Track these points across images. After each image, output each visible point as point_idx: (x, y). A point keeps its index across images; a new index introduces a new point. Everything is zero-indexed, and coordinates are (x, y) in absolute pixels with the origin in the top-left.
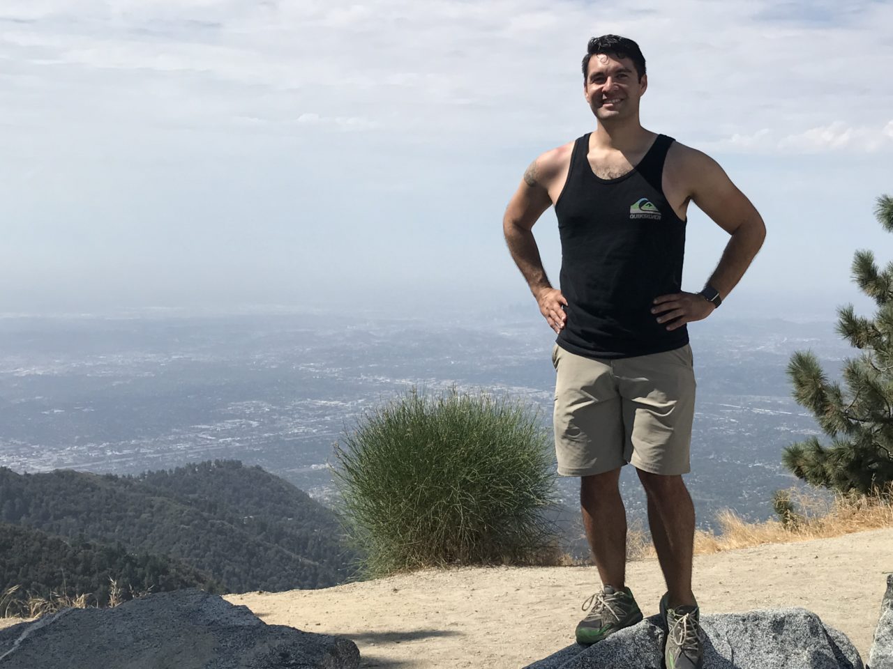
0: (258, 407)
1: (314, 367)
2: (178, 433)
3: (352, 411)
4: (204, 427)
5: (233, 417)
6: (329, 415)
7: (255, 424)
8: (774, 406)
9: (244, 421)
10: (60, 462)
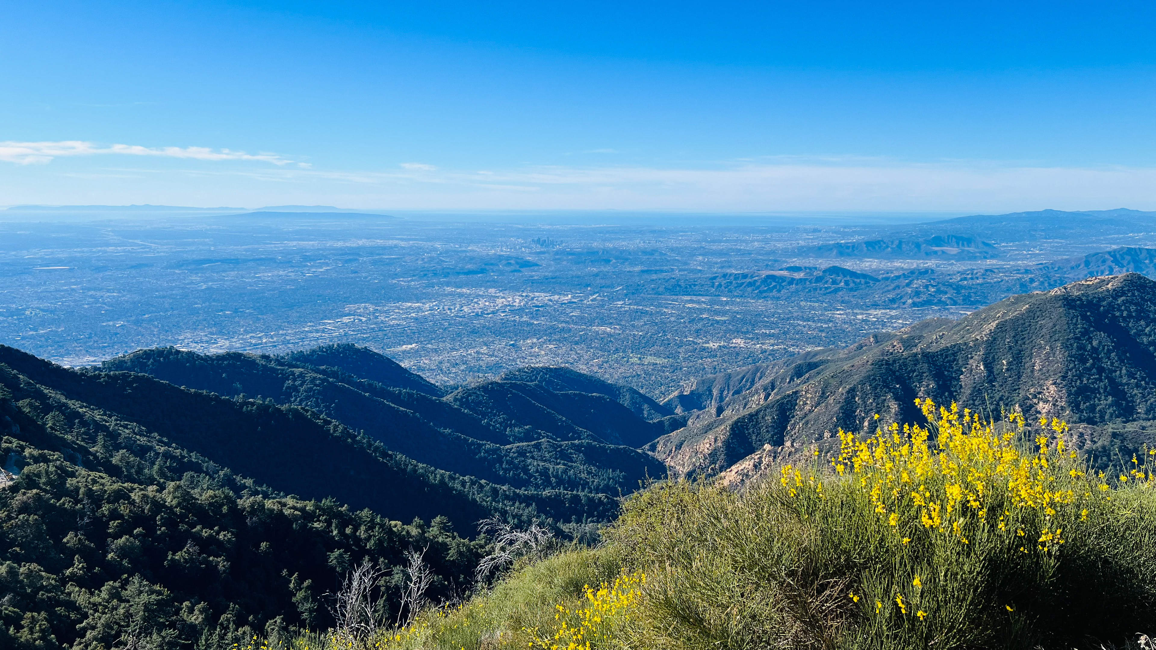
0: (366, 308)
1: (402, 281)
2: (312, 326)
3: (430, 310)
4: (329, 321)
5: (349, 314)
6: (414, 312)
7: (364, 319)
8: (699, 302)
9: (356, 317)
10: (231, 347)
